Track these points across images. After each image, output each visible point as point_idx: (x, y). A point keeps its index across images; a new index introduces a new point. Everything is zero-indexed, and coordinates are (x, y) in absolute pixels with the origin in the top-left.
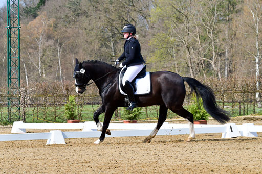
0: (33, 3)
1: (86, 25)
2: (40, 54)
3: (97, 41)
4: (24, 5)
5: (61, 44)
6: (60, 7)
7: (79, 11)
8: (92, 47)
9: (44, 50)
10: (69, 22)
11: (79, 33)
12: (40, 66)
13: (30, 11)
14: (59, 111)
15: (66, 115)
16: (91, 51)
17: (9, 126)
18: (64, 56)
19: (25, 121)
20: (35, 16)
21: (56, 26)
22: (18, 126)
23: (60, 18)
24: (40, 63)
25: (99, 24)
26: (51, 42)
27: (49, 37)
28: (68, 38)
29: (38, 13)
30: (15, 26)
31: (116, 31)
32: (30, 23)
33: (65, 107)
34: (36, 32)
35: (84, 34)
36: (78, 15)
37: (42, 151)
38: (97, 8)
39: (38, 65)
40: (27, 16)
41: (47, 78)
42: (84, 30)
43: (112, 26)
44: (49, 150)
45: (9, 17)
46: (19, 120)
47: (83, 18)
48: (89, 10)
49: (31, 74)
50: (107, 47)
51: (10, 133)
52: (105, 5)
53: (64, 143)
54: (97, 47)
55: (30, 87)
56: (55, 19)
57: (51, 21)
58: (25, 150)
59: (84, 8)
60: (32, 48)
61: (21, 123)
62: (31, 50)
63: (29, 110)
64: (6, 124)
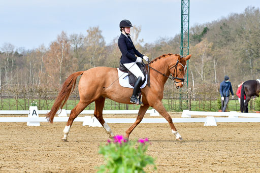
0: (199, 33)
1: (233, 47)
2: (203, 66)
3: (240, 58)
4: (193, 33)
5: (216, 60)
6: (216, 35)
7: (229, 38)
8: (237, 62)
9: (205, 63)
10: (222, 46)
11: (228, 52)
12: (202, 73)
13: (197, 37)
14: (213, 104)
15: (217, 107)
16: (236, 64)
17: (180, 113)
18: (218, 67)
19: (190, 110)
20: (200, 41)
21: (213, 47)
22: (186, 113)
23: (216, 42)
24: (202, 72)
25: (242, 47)
26: (210, 58)
27: (209, 55)
28: (221, 56)
29: (202, 39)
30: (186, 46)
31: (253, 52)
32: (197, 45)
33: (217, 101)
34: (200, 51)
35: (232, 53)
36: (228, 40)
37: (201, 130)
38: (241, 36)
39: (201, 73)
40: (194, 41)
41: (207, 82)
42: (232, 51)
43: (250, 48)
44: (205, 130)
45: (182, 41)
46: (187, 109)
47: (232, 43)
48: (235, 37)
49: (197, 78)
50: (247, 62)
51: (180, 117)
52: (246, 34)
53: (216, 125)
54: (240, 62)
55: (195, 87)
56: (213, 43)
57: (211, 44)
58: (190, 129)
59: (233, 36)
60: (197, 62)
61: (188, 111)
62: (196, 63)
63: (194, 102)
64: (178, 111)
